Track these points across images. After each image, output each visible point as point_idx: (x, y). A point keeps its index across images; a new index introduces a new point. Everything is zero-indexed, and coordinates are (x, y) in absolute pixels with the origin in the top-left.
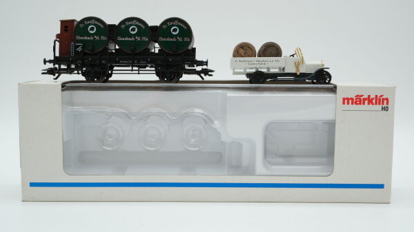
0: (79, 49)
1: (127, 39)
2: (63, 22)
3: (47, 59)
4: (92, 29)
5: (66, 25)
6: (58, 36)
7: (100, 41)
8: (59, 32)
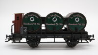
0: (25, 30)
1: (51, 24)
2: (16, 15)
3: (8, 35)
4: (32, 19)
5: (18, 17)
6: (13, 22)
7: (37, 25)
8: (14, 20)
